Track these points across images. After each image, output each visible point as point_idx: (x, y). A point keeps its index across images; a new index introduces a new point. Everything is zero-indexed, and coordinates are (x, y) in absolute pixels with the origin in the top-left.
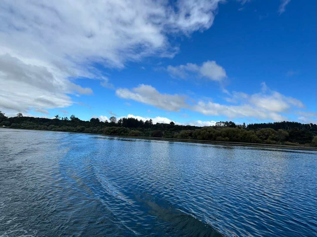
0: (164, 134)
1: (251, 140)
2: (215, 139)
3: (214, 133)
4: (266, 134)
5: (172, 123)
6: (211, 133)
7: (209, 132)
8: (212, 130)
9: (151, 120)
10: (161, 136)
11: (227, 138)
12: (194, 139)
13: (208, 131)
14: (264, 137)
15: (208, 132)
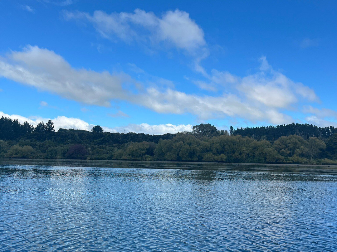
0: (90, 152)
1: (265, 158)
2: (200, 159)
3: (198, 146)
4: (291, 146)
5: (97, 129)
6: (194, 146)
7: (190, 144)
8: (194, 141)
9: (50, 123)
10: (85, 156)
11: (222, 155)
12: (158, 160)
13: (188, 144)
14: (288, 152)
15: (187, 146)
